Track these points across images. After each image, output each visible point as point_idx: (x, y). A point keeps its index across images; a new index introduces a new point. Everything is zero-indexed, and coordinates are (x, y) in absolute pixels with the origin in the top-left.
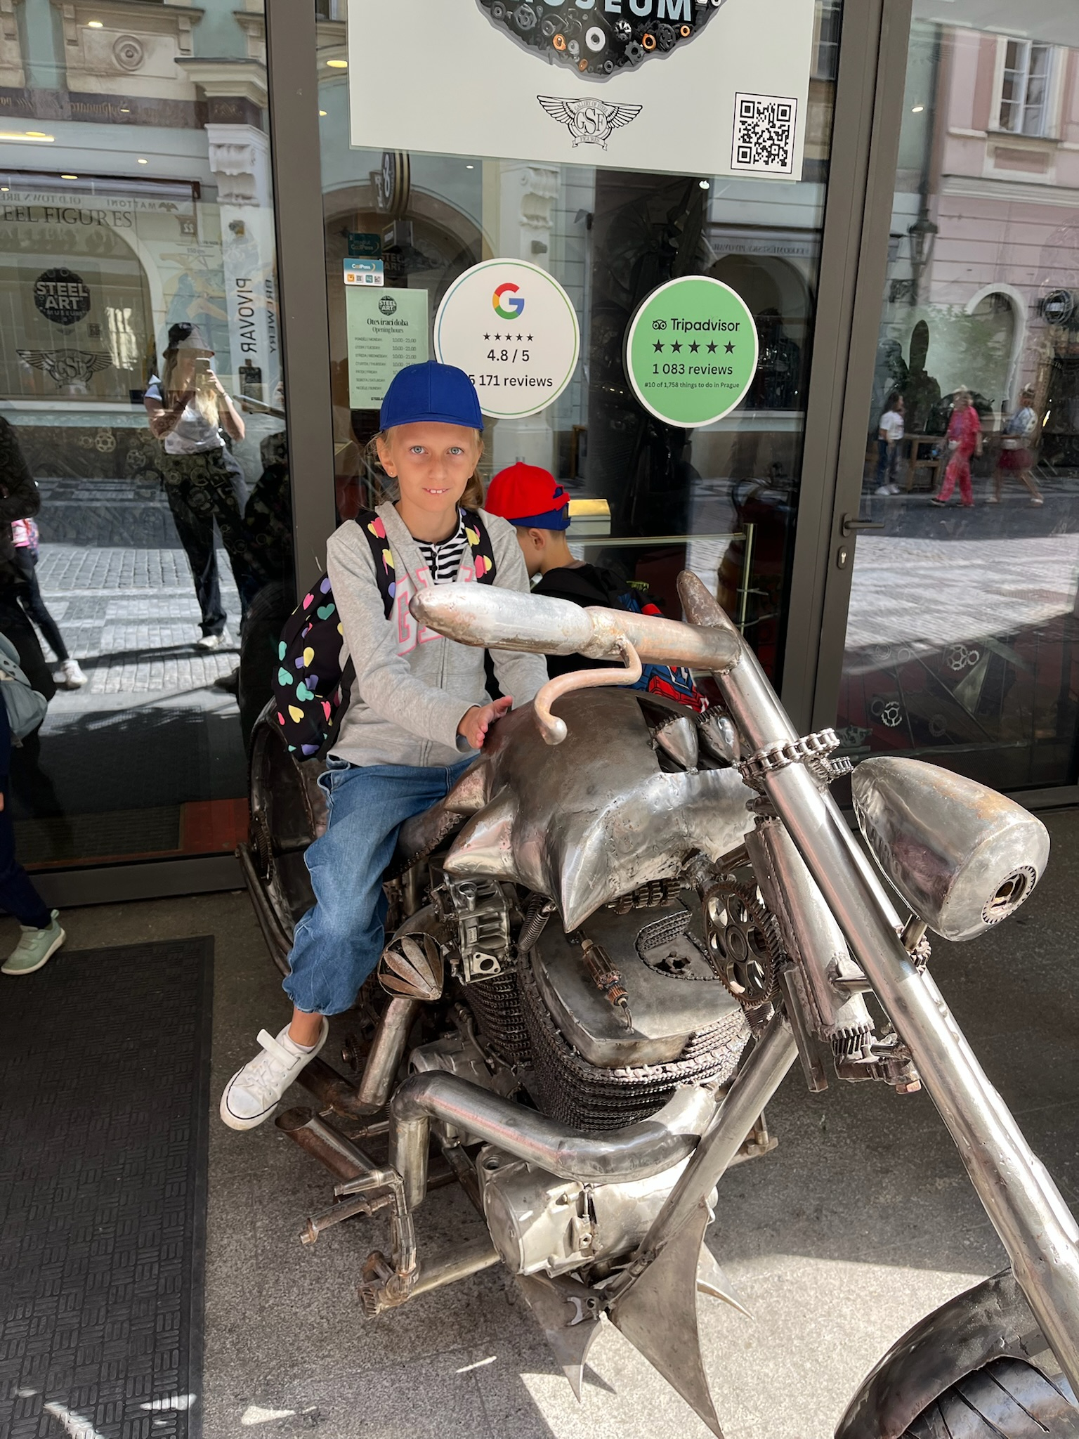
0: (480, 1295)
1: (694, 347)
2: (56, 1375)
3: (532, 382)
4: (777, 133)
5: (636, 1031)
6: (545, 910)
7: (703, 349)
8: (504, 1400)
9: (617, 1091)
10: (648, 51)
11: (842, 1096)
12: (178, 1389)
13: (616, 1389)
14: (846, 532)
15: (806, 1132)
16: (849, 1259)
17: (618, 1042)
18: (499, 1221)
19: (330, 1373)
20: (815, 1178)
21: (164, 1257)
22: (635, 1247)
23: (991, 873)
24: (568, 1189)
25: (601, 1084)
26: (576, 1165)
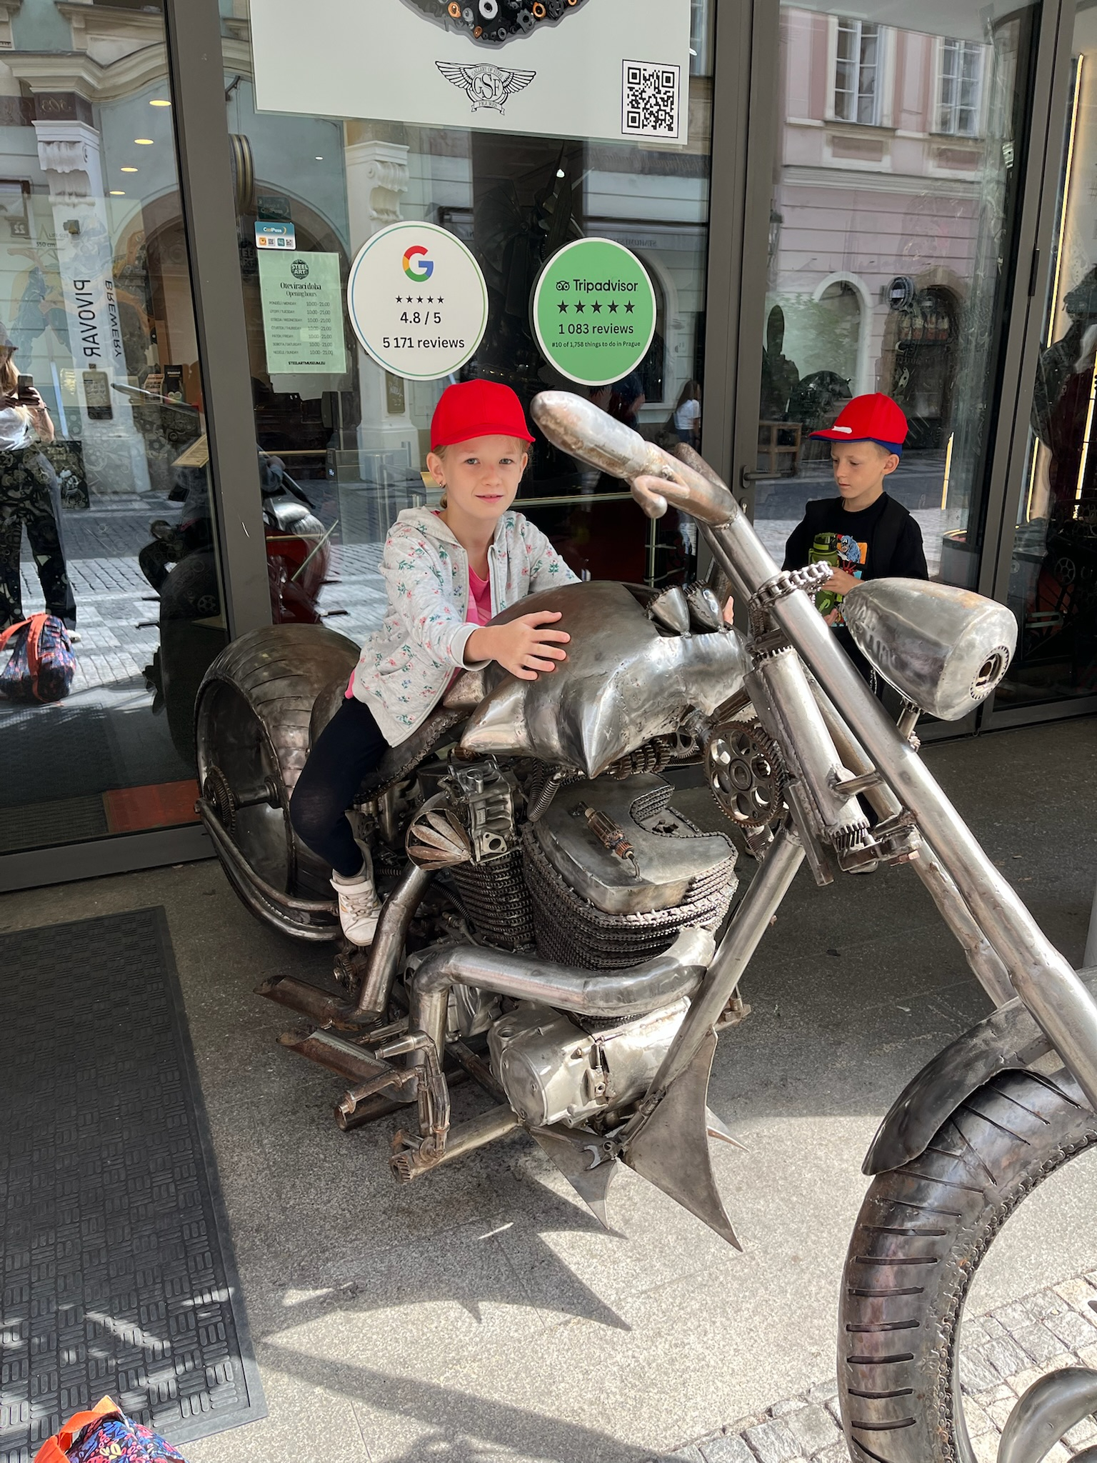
0: (488, 1176)
1: (597, 307)
2: (92, 1288)
3: (444, 344)
4: (662, 99)
5: (644, 880)
6: (555, 778)
7: (605, 309)
8: (527, 1256)
9: (629, 936)
10: (538, 19)
11: (791, 988)
12: (217, 1284)
13: (628, 1235)
14: (746, 484)
15: (763, 1020)
16: (817, 1114)
17: (630, 888)
18: (520, 1081)
19: (360, 1253)
20: (777, 1055)
21: (178, 1177)
22: (641, 1095)
23: (977, 650)
24: (582, 1045)
25: (616, 930)
26: (602, 999)
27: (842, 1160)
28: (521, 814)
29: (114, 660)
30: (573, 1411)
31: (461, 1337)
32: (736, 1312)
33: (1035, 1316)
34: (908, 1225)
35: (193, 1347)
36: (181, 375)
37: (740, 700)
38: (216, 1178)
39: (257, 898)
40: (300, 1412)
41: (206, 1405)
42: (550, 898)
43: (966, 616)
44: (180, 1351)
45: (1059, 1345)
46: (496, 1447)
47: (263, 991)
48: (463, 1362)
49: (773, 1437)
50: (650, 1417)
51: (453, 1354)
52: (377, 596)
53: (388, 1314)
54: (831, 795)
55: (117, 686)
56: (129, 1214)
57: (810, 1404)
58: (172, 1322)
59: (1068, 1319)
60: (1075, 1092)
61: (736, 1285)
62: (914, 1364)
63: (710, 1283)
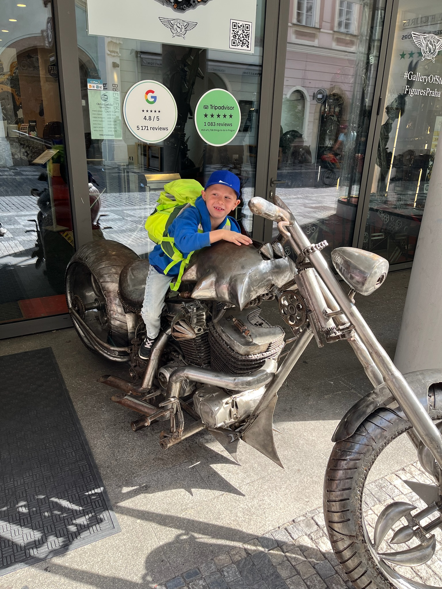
0: (189, 446)
1: (219, 116)
2: (49, 490)
4: (245, 35)
5: (254, 343)
6: (224, 308)
7: (222, 116)
8: (206, 473)
9: (249, 363)
10: (199, 2)
11: (291, 375)
12: (96, 487)
13: (241, 465)
14: (272, 186)
16: (303, 421)
17: (250, 346)
18: (206, 412)
19: (147, 474)
20: (288, 400)
21: (75, 450)
22: (249, 416)
23: (377, 274)
24: (229, 399)
25: (244, 361)
26: (240, 385)
27: (313, 436)
28: (209, 319)
29: (12, 243)
30: (228, 524)
31: (186, 501)
32: (280, 488)
33: (379, 486)
34: (348, 457)
35: (91, 509)
36: (36, 125)
37: (291, 283)
38: (90, 450)
39: (97, 346)
40: (133, 529)
41: (98, 529)
42: (220, 349)
43: (374, 263)
44: (87, 510)
45: (388, 496)
46: (203, 536)
47: (101, 381)
48: (188, 509)
49: (295, 529)
50: (254, 524)
51: (184, 507)
52: (117, 217)
53: (159, 495)
54: (324, 317)
55: (16, 255)
56: (59, 463)
57: (307, 518)
58: (82, 501)
59: (390, 487)
60: (402, 414)
61: (279, 480)
62: (350, 501)
63: (271, 479)
